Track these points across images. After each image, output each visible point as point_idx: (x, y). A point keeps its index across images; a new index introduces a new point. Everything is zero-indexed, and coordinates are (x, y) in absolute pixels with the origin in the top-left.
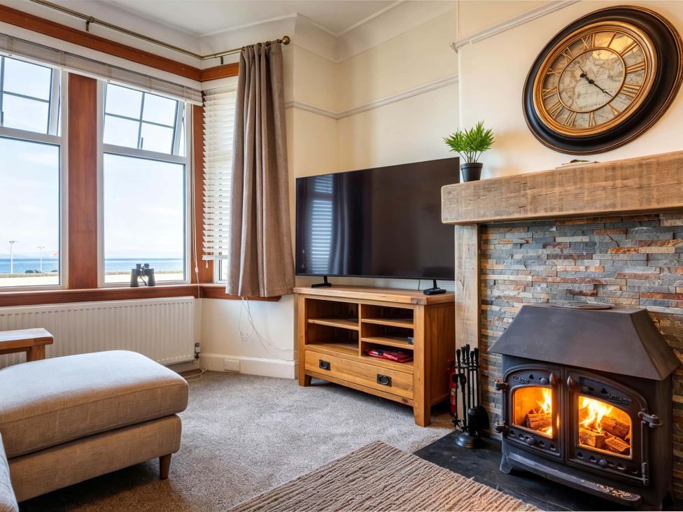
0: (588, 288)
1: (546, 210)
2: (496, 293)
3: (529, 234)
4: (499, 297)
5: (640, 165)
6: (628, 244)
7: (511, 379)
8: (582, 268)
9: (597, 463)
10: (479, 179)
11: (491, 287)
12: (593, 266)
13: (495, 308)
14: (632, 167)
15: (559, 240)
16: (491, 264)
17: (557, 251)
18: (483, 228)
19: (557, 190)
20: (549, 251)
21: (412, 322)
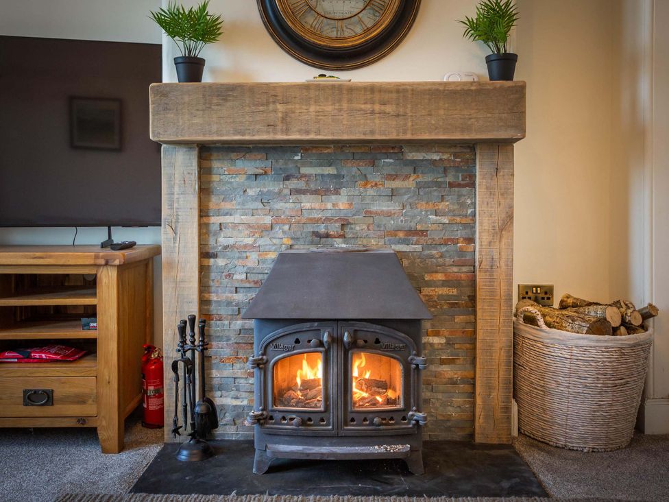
0: (334, 228)
1: (300, 131)
2: (223, 240)
3: (269, 163)
4: (226, 247)
5: (398, 91)
6: (375, 177)
7: (271, 348)
8: (329, 206)
9: (372, 424)
10: (200, 81)
11: (216, 234)
12: (340, 203)
13: (220, 262)
14: (390, 91)
15: (304, 170)
16: (214, 202)
17: (301, 184)
18: (205, 151)
19: (313, 108)
20: (293, 184)
21: (94, 295)
